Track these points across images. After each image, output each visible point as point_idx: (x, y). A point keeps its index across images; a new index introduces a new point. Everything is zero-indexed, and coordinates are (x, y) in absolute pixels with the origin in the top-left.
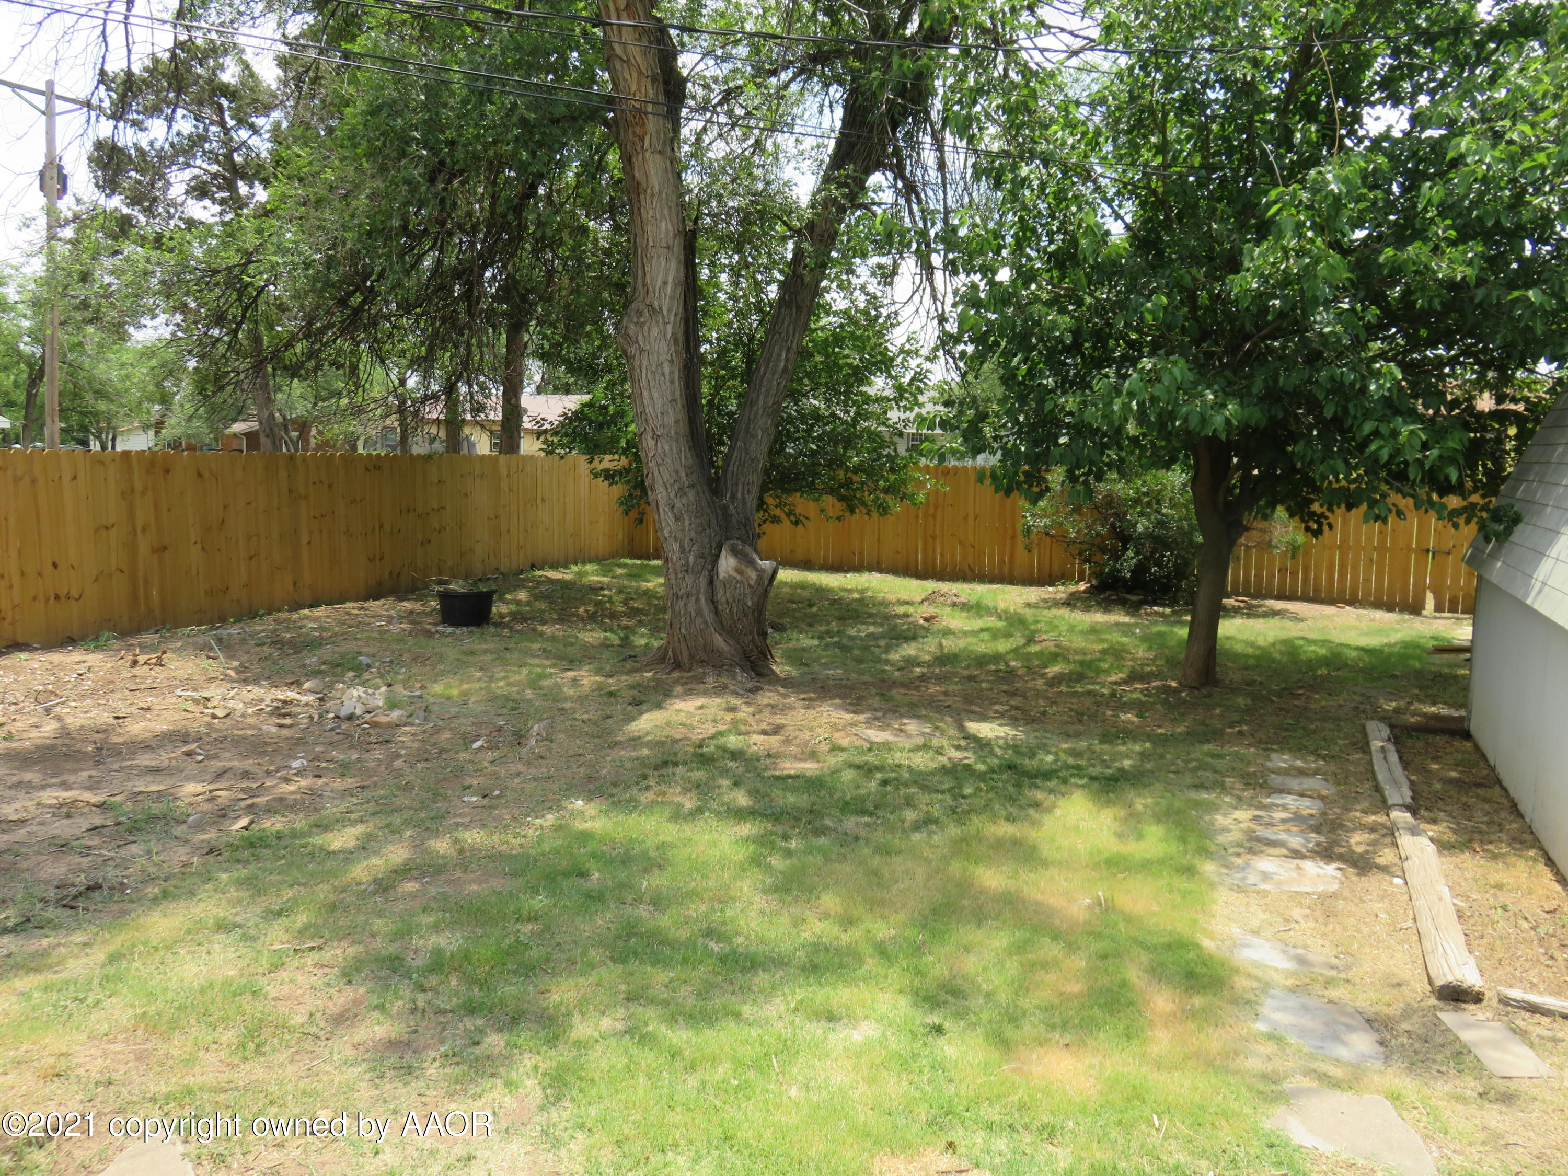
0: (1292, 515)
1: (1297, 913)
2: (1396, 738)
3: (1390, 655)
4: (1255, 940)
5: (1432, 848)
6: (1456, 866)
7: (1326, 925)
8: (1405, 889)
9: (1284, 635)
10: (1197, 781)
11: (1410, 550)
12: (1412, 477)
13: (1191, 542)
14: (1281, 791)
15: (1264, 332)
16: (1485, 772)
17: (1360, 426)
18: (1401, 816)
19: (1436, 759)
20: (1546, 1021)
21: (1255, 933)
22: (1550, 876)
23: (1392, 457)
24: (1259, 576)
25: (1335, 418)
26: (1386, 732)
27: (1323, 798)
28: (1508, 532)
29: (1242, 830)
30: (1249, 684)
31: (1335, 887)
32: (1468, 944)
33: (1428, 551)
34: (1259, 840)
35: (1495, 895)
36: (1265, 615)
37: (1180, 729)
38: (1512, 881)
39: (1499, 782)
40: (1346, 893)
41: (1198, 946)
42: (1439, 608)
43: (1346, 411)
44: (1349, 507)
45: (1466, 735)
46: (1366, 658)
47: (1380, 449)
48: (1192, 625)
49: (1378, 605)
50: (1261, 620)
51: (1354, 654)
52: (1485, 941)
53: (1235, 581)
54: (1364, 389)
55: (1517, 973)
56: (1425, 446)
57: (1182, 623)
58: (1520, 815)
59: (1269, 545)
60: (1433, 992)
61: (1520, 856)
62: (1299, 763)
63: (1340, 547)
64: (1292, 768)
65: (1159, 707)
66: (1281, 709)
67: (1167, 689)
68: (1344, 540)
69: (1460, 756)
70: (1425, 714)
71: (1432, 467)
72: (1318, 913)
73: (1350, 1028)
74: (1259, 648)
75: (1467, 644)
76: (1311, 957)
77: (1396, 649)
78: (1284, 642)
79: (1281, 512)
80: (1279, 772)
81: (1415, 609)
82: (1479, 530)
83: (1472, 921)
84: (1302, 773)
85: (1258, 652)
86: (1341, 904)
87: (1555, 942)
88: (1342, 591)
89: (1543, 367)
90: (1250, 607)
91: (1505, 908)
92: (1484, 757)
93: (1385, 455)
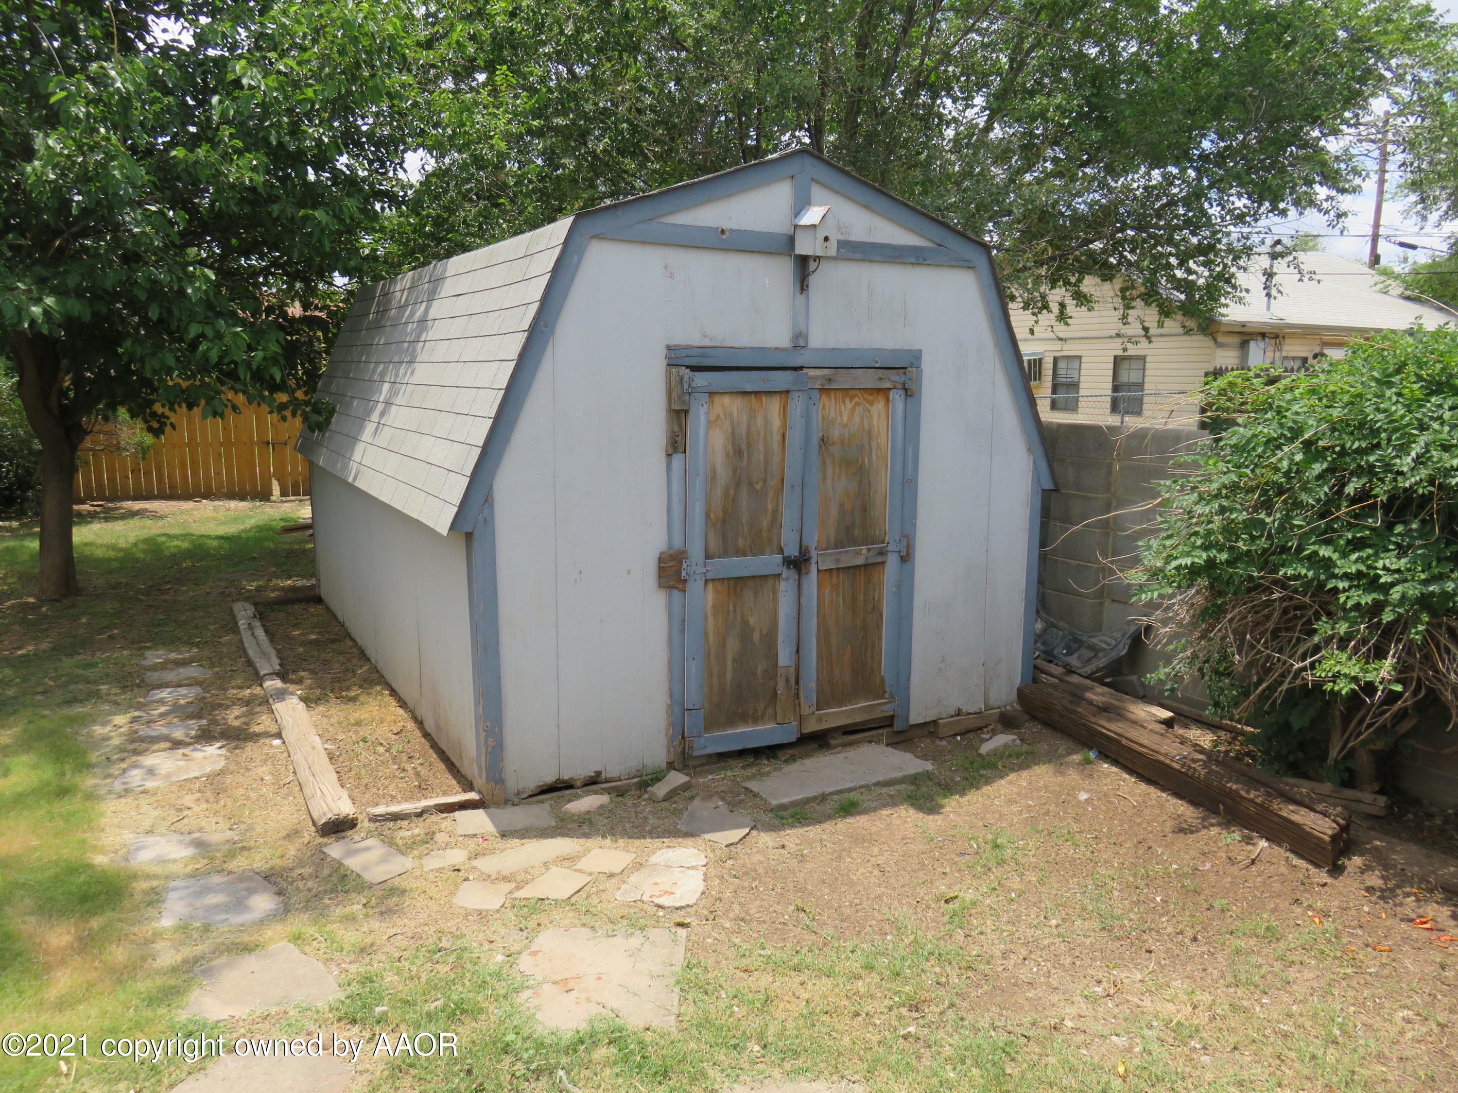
0: (133, 416)
1: (188, 800)
2: (260, 614)
3: (248, 539)
4: (150, 839)
5: (302, 705)
6: (324, 716)
7: (217, 802)
8: (284, 748)
9: (145, 534)
10: (69, 696)
11: (253, 443)
12: (242, 377)
13: (30, 449)
14: (161, 686)
15: (74, 229)
16: (337, 629)
17: (186, 329)
18: (273, 684)
19: (296, 626)
20: (405, 823)
21: (149, 832)
22: (394, 703)
23: (220, 358)
24: (112, 479)
25: (161, 320)
26: (251, 610)
27: (199, 683)
28: (328, 421)
29: (122, 734)
30: (114, 588)
31: (222, 763)
32: (340, 779)
33: (268, 443)
34: (142, 740)
35: (356, 732)
36: (123, 517)
37: (44, 646)
38: (367, 716)
39: (348, 635)
40: (232, 767)
41: (90, 866)
42: (284, 493)
43: (170, 312)
44: (190, 407)
45: (319, 600)
46: (226, 546)
47: (208, 349)
48: (42, 537)
49: (231, 496)
50: (120, 523)
51: (215, 543)
52: (353, 773)
53: (88, 484)
54: (182, 292)
55: (380, 792)
56: (250, 348)
57: (32, 535)
58: (368, 659)
59: (118, 447)
60: (317, 832)
61: (369, 694)
62: (173, 656)
63: (188, 445)
64: (168, 661)
65: (16, 627)
66: (150, 606)
67: (25, 608)
68: (192, 438)
69: (315, 620)
70: (283, 588)
71: (258, 368)
72: (209, 794)
73: (251, 891)
74: (121, 550)
75: (310, 521)
76: (206, 837)
77: (251, 534)
78: (146, 541)
79: (123, 413)
80: (155, 668)
81: (265, 496)
82: (304, 422)
83: (341, 759)
84: (179, 664)
85: (121, 554)
86: (229, 779)
87: (404, 757)
88: (197, 485)
89: (340, 280)
90: (108, 510)
91: (365, 741)
92: (334, 616)
93: (214, 356)
